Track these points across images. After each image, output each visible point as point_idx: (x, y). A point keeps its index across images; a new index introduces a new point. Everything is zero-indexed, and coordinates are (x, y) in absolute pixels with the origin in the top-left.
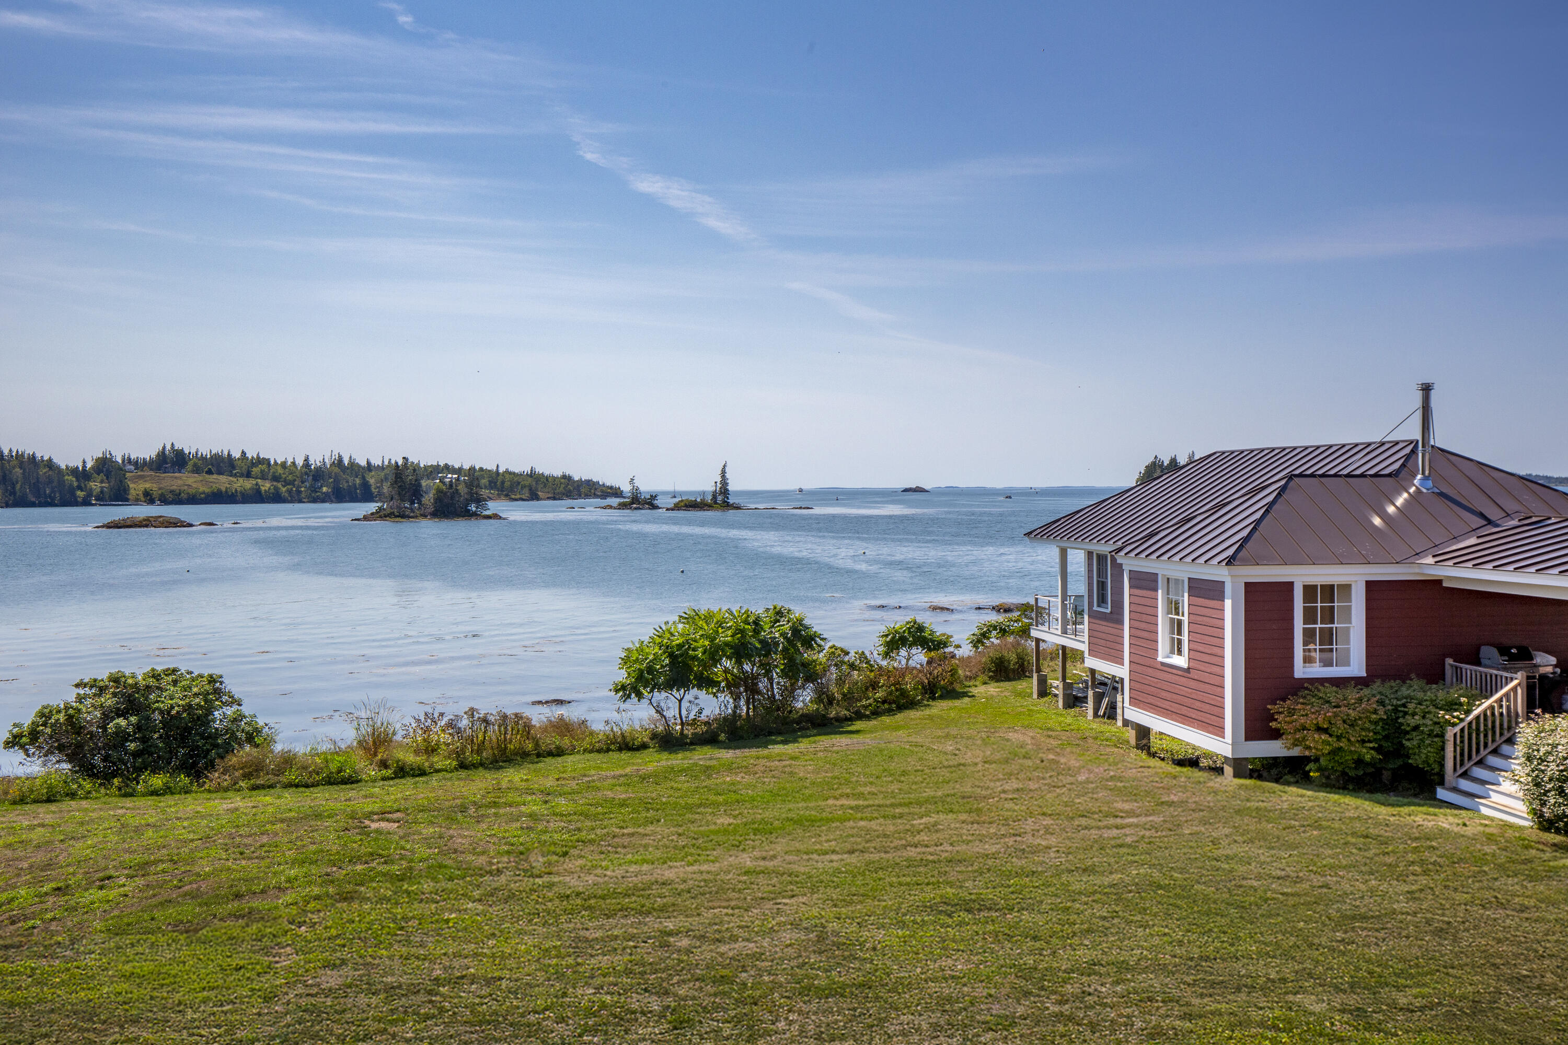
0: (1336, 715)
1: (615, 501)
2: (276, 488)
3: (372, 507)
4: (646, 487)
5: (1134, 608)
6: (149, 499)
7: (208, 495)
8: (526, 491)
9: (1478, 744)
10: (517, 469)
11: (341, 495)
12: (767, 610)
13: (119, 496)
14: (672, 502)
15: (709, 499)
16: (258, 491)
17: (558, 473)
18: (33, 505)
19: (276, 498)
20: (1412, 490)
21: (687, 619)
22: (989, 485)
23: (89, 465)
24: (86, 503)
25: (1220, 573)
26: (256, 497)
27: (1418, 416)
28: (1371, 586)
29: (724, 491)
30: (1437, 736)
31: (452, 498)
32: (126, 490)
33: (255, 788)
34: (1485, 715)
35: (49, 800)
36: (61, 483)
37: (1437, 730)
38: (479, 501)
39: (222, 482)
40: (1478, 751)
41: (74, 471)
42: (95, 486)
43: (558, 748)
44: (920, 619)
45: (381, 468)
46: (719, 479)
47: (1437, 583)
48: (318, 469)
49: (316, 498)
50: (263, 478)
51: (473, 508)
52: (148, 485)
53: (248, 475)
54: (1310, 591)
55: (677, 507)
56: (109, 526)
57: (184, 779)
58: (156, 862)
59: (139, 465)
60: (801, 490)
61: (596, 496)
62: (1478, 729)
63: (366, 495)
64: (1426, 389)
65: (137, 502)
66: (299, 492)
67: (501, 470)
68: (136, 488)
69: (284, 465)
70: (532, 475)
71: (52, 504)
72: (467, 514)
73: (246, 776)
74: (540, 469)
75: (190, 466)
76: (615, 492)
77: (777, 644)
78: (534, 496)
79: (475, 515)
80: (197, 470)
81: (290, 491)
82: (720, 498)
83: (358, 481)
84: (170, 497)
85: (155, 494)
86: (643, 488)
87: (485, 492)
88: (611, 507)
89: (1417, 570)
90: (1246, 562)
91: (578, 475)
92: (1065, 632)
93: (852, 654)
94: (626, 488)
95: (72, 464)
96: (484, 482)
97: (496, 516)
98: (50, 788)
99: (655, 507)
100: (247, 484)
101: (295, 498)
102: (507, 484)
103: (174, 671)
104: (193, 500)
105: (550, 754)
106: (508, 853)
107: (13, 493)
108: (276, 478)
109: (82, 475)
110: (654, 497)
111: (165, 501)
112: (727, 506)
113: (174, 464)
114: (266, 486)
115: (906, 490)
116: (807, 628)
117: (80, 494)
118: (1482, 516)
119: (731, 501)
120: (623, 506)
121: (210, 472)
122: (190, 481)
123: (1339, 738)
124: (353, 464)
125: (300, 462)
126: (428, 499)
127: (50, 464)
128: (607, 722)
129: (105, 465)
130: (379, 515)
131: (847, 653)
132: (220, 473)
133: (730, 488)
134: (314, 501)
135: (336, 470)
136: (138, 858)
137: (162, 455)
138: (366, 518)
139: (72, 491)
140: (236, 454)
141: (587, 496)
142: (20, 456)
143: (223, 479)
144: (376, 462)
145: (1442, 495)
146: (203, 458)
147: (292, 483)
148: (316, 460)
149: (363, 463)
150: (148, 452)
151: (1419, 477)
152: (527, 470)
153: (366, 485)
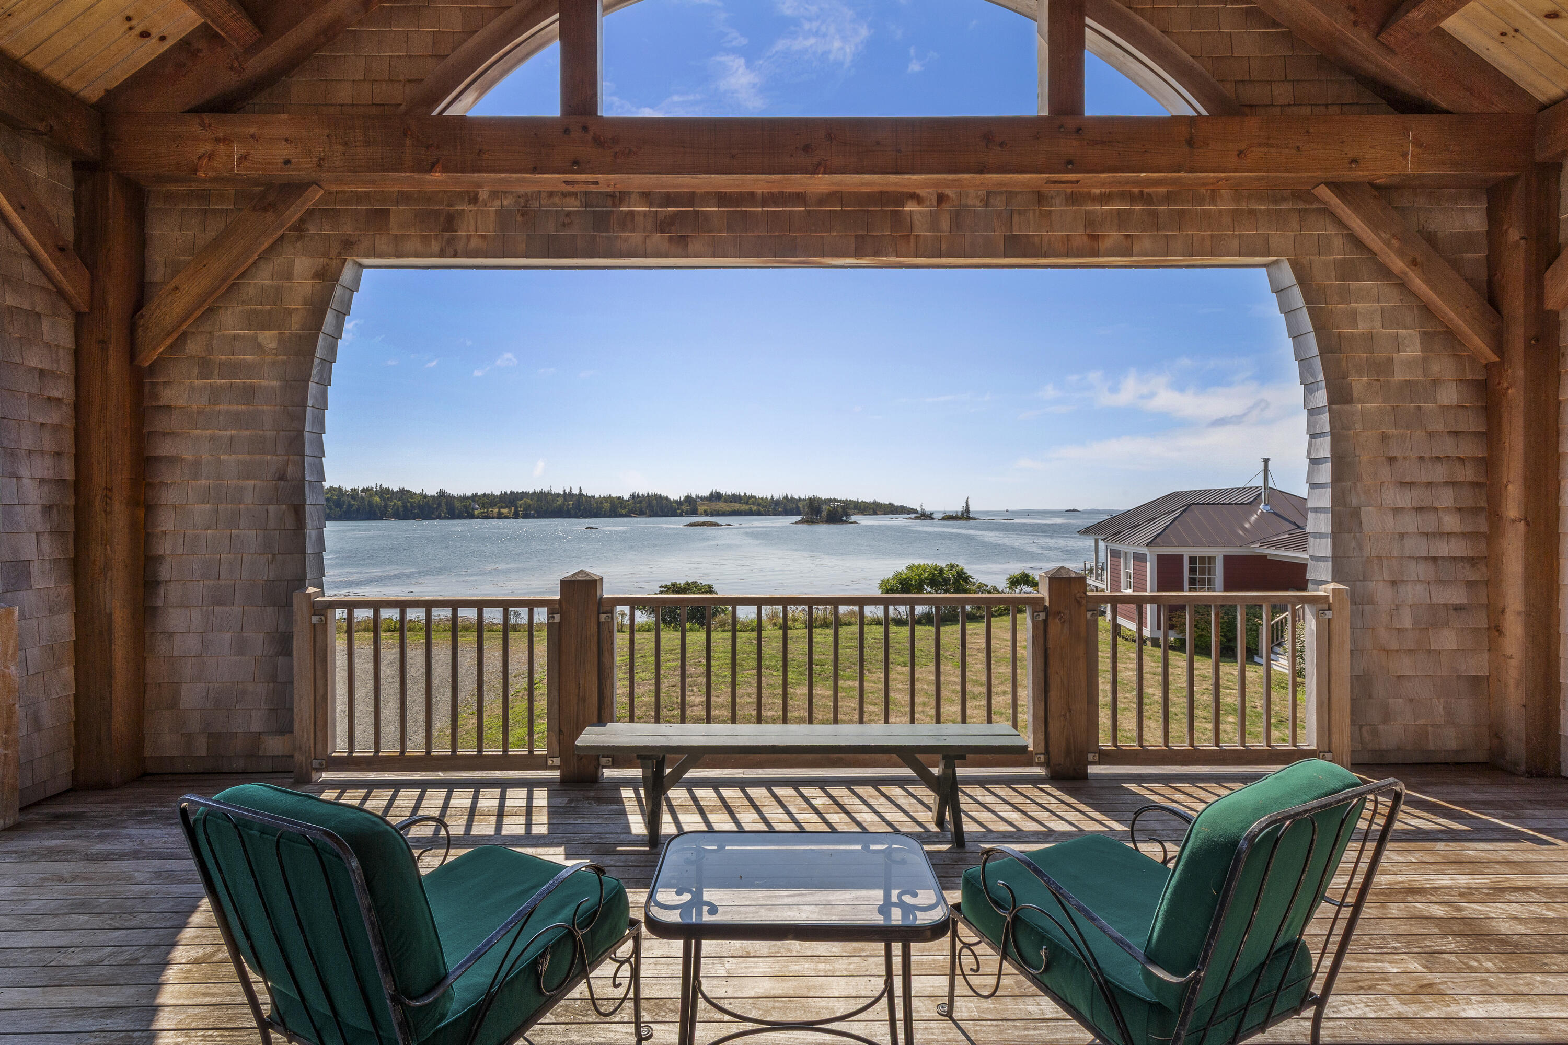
0: (1201, 619)
1: (913, 516)
2: (759, 509)
3: (799, 518)
4: (928, 509)
5: (1112, 566)
6: (706, 513)
7: (730, 512)
8: (871, 510)
9: (1277, 636)
10: (867, 501)
11: (787, 512)
12: (947, 565)
13: (694, 512)
14: (941, 516)
15: (960, 514)
16: (751, 510)
17: (887, 502)
18: (660, 516)
19: (759, 513)
20: (1259, 513)
21: (910, 568)
22: (1100, 508)
23: (682, 499)
24: (681, 515)
25: (1144, 550)
26: (750, 513)
27: (1262, 474)
28: (1227, 558)
29: (967, 511)
30: (1254, 631)
31: (835, 514)
32: (697, 510)
33: (724, 631)
34: (1282, 622)
35: (648, 631)
36: (671, 506)
37: (1254, 627)
38: (848, 515)
39: (736, 506)
40: (1277, 639)
41: (676, 502)
42: (684, 508)
43: (849, 622)
44: (1026, 572)
45: (805, 500)
46: (965, 505)
47: (1264, 557)
48: (777, 500)
49: (776, 513)
50: (753, 505)
51: (844, 518)
52: (705, 508)
53: (747, 503)
54: (1192, 560)
55: (943, 519)
56: (688, 525)
57: (697, 626)
58: (675, 650)
59: (703, 499)
60: (1007, 511)
61: (905, 513)
62: (1277, 628)
63: (798, 513)
64: (1266, 461)
65: (701, 515)
66: (769, 511)
67: (860, 501)
68: (701, 509)
69: (762, 498)
70: (875, 503)
71: (668, 516)
72: (842, 522)
73: (721, 626)
74: (878, 500)
75: (723, 499)
76: (915, 511)
77: (950, 580)
78: (875, 513)
79: (846, 522)
80: (726, 501)
81: (765, 511)
82: (965, 515)
83: (794, 506)
84: (715, 513)
85: (709, 512)
86: (926, 510)
87: (850, 511)
88: (911, 518)
89: (1252, 550)
90: (1158, 545)
91: (896, 503)
92: (1097, 579)
93: (990, 586)
94: (919, 509)
95: (675, 499)
96: (852, 506)
97: (855, 522)
98: (649, 626)
99: (933, 519)
100: (746, 507)
101: (767, 513)
102: (862, 507)
103: (696, 582)
104: (724, 514)
105: (846, 625)
106: (802, 654)
107: (653, 511)
108: (759, 505)
109: (679, 503)
110: (932, 514)
111: (713, 515)
112: (969, 518)
113: (716, 498)
114: (755, 508)
115: (1067, 511)
116: (965, 573)
117: (679, 511)
118: (1295, 524)
119: (971, 516)
120: (916, 518)
121: (731, 502)
122: (723, 506)
123: (1202, 630)
124: (792, 498)
125: (769, 497)
126: (824, 514)
127: (667, 498)
128: (871, 612)
129: (688, 499)
130: (802, 522)
131: (987, 586)
132: (735, 502)
133: (970, 509)
134: (775, 515)
135: (785, 501)
136: (670, 648)
137: (711, 494)
138: (796, 523)
139: (675, 510)
140: (742, 494)
141: (901, 513)
142: (655, 495)
143: (737, 505)
144: (803, 497)
145: (1275, 513)
146: (728, 496)
147: (766, 507)
148: (776, 497)
149: (797, 498)
150: (705, 493)
151: (1263, 504)
152: (872, 501)
153: (798, 508)
